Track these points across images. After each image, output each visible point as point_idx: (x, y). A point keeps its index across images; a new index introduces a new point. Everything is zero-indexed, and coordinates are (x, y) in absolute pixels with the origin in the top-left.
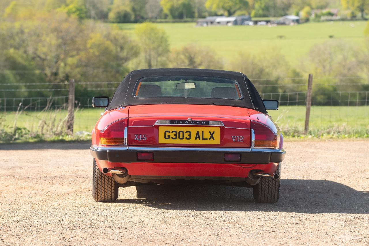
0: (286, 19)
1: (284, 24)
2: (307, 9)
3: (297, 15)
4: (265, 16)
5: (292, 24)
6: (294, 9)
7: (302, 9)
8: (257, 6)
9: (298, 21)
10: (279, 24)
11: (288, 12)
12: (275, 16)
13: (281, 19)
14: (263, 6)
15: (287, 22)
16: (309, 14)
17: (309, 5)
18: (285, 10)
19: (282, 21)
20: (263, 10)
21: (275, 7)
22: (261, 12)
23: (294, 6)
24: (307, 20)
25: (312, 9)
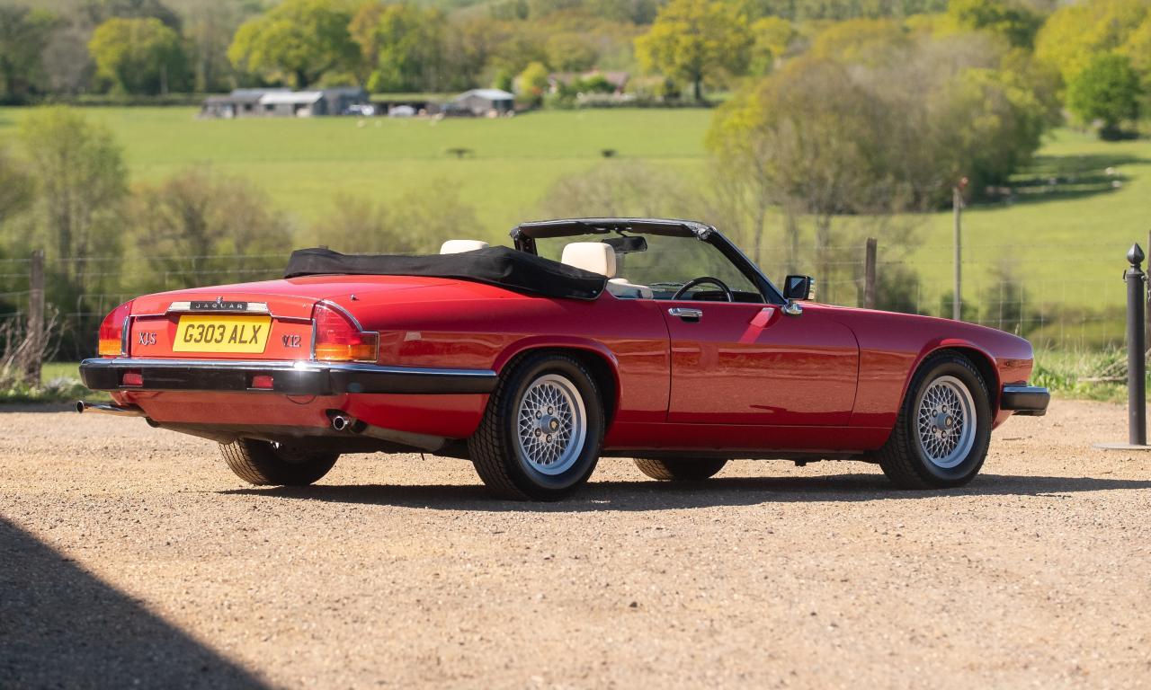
0: (474, 97)
1: (466, 113)
2: (535, 69)
3: (507, 86)
4: (408, 89)
5: (492, 114)
6: (496, 71)
7: (520, 69)
8: (385, 57)
9: (507, 105)
10: (452, 112)
11: (478, 79)
12: (438, 90)
13: (459, 99)
14: (401, 58)
15: (477, 110)
16: (541, 84)
17: (543, 58)
18: (469, 72)
19: (462, 106)
20: (403, 69)
21: (438, 62)
22: (396, 76)
23: (496, 60)
24: (536, 104)
25: (551, 70)
